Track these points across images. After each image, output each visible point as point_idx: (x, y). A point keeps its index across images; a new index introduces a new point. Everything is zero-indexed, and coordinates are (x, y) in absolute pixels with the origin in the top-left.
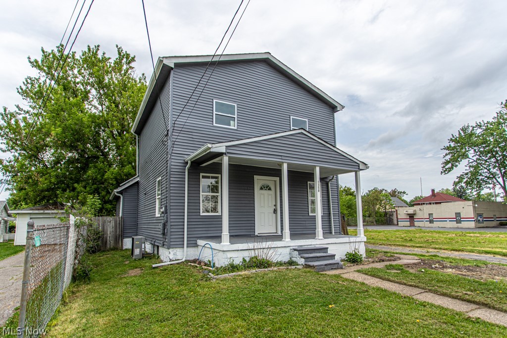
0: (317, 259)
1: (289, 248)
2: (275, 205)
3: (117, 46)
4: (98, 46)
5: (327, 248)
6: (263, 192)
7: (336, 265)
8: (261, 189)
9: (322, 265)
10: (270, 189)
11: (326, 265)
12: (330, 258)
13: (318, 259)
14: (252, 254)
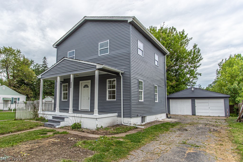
5: (64, 118)
6: (85, 89)
7: (53, 126)
8: (84, 87)
10: (88, 87)
12: (58, 122)
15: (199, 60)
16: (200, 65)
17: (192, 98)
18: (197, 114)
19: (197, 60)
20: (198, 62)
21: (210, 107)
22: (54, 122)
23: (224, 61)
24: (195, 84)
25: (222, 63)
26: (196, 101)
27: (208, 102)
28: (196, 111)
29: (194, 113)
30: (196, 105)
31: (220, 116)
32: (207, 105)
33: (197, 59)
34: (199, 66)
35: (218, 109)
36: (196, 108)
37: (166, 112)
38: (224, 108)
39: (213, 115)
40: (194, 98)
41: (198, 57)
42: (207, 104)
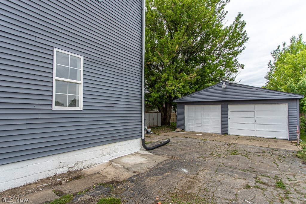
15: (243, 42)
16: (244, 48)
17: (223, 103)
18: (230, 132)
19: (238, 41)
20: (240, 45)
21: (257, 120)
23: (281, 48)
24: (233, 81)
25: (278, 51)
26: (231, 108)
27: (254, 110)
28: (230, 127)
29: (225, 132)
30: (230, 115)
31: (277, 137)
32: (252, 116)
33: (239, 39)
34: (241, 51)
35: (273, 124)
36: (229, 121)
37: (141, 136)
38: (287, 122)
39: (262, 136)
40: (226, 103)
41: (241, 37)
42: (251, 114)
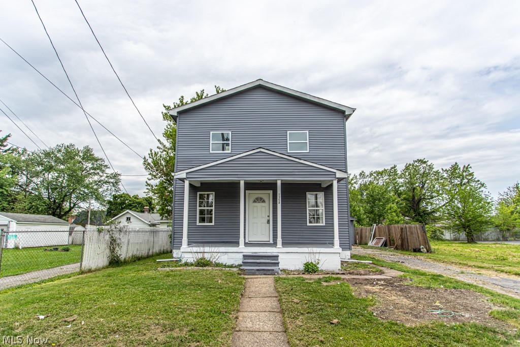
0: (256, 264)
1: (243, 254)
2: (269, 216)
3: (216, 87)
4: (203, 90)
5: (278, 256)
7: (271, 272)
9: (253, 270)
10: (264, 201)
11: (258, 270)
12: (273, 264)
13: (258, 265)
14: (200, 256)
22: (260, 264)
